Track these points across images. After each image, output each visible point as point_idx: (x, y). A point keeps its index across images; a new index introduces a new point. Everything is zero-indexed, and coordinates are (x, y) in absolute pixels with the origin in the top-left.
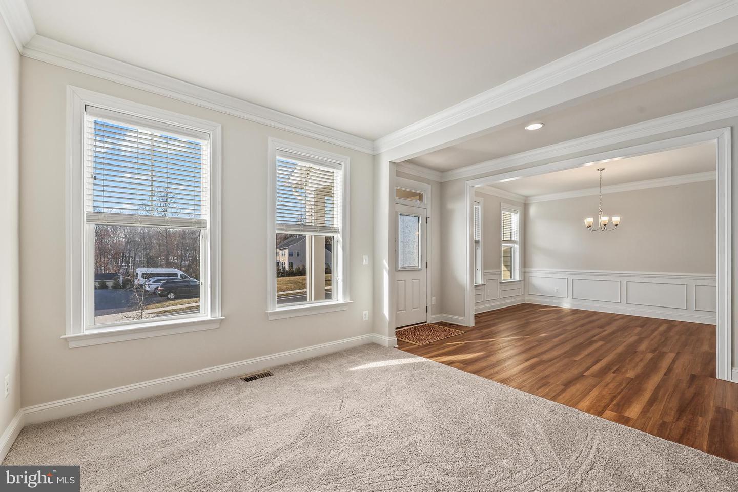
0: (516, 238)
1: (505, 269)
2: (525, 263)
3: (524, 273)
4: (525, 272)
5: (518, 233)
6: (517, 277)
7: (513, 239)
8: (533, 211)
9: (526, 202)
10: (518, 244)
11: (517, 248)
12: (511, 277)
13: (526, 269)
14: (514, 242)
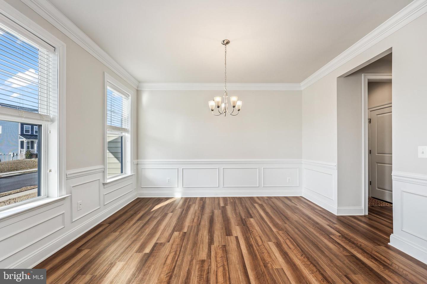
0: (128, 125)
1: (111, 155)
2: (137, 154)
3: (137, 166)
4: (137, 164)
5: (130, 120)
6: (129, 171)
7: (123, 127)
8: (145, 98)
9: (139, 89)
10: (130, 133)
11: (128, 137)
12: (122, 172)
13: (139, 160)
14: (125, 130)
